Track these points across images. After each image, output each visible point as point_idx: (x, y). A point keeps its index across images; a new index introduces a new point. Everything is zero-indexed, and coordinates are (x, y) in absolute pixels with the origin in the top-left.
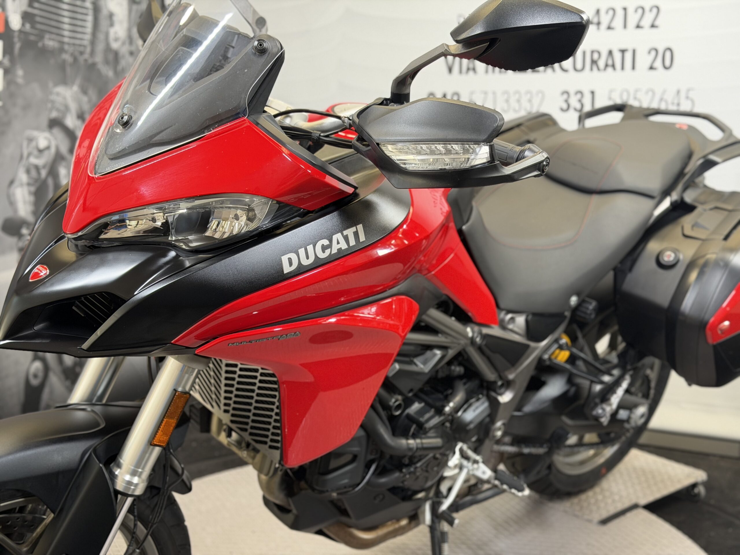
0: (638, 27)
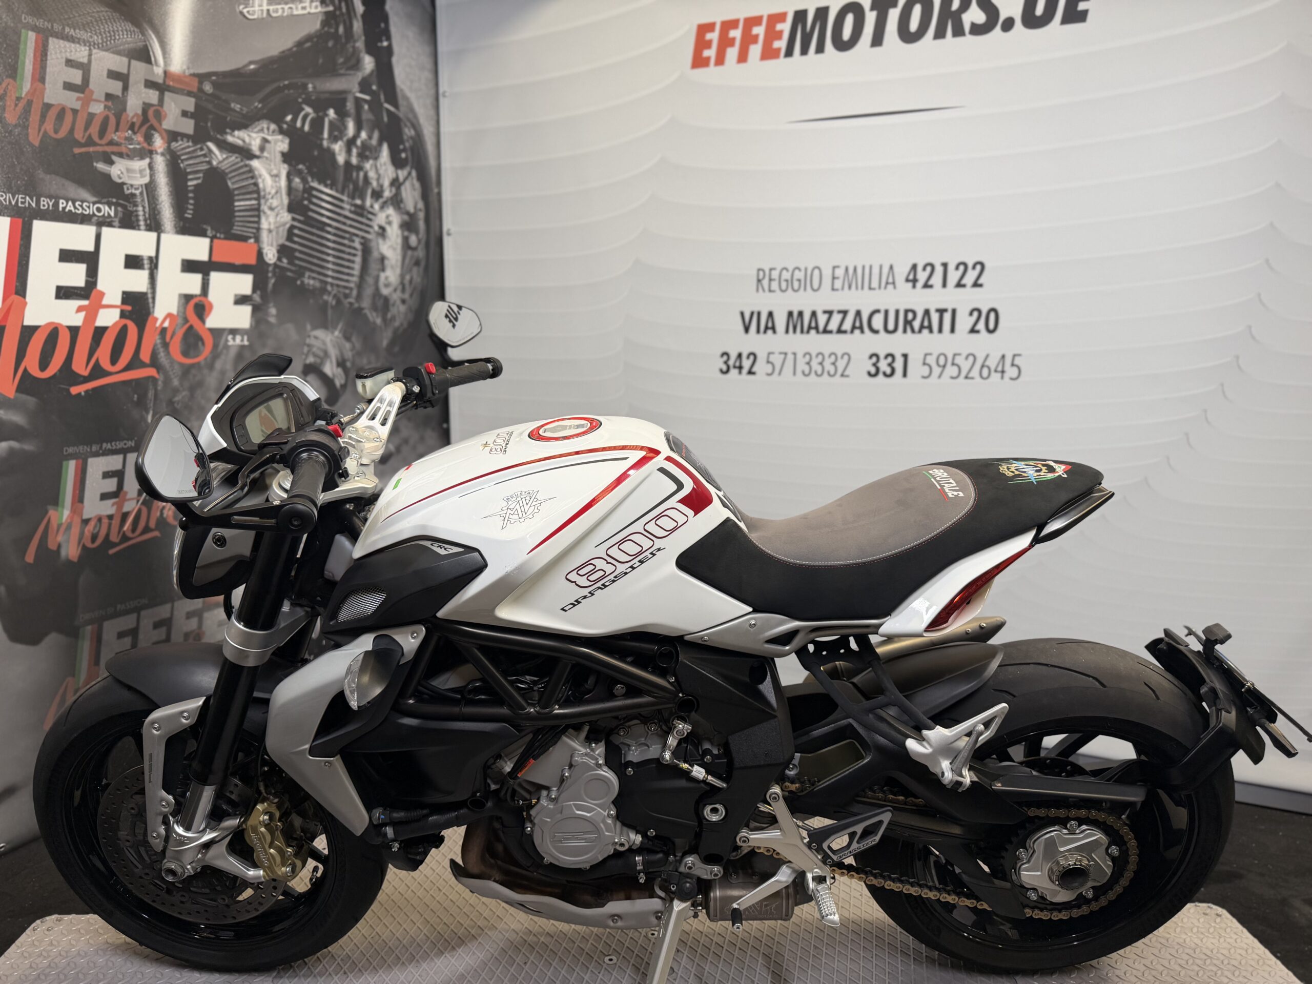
0: (959, 285)
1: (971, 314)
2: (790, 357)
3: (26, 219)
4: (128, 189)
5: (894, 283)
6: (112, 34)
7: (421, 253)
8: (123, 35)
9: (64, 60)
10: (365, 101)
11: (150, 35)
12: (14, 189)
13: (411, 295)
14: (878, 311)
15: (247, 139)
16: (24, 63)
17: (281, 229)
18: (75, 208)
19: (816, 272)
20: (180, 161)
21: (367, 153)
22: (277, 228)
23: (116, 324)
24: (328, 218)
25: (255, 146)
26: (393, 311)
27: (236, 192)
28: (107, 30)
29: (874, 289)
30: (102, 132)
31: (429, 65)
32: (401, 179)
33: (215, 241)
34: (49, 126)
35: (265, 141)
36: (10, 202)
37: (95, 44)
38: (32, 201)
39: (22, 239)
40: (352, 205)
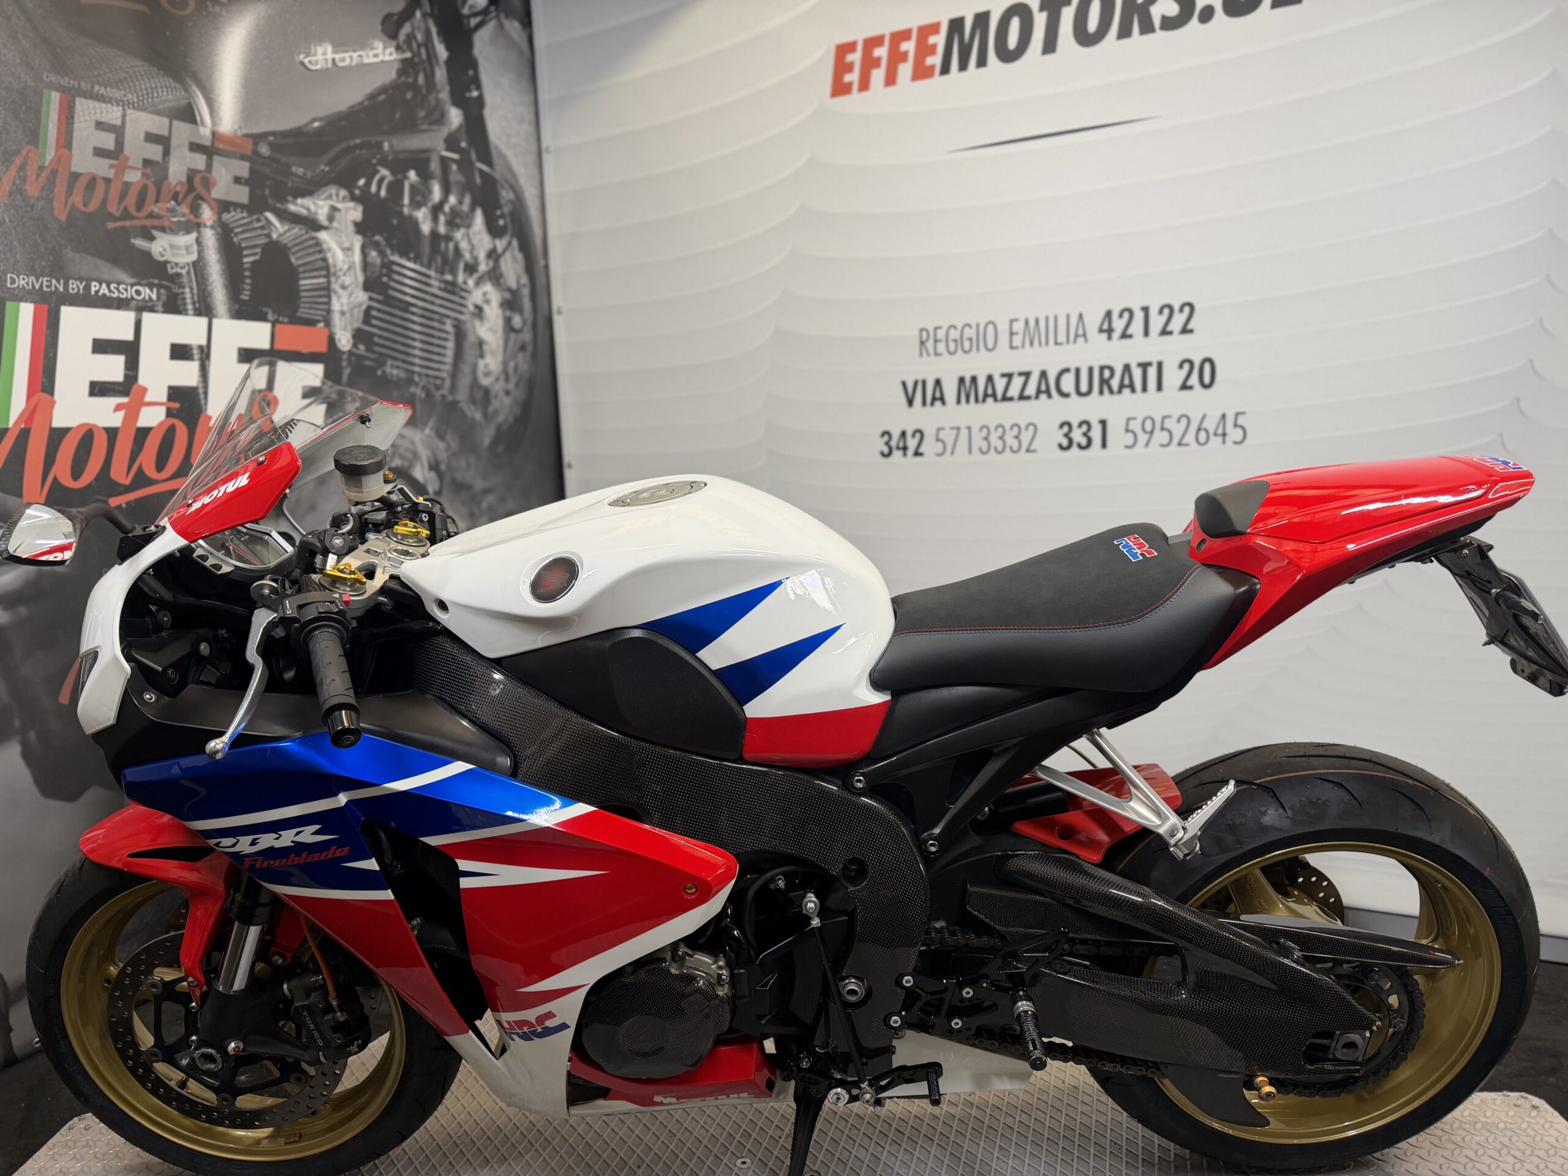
0: (1165, 332)
1: (1181, 366)
2: (964, 432)
3: (53, 305)
4: (172, 268)
5: (1084, 335)
6: (150, 91)
7: (527, 336)
8: (162, 92)
9: (93, 123)
10: (454, 160)
11: (195, 93)
12: (38, 271)
13: (517, 386)
14: (1067, 370)
15: (313, 208)
16: (47, 126)
17: (356, 310)
18: (110, 291)
19: (991, 328)
20: (233, 235)
21: (458, 221)
22: (352, 309)
23: (161, 424)
24: (413, 296)
25: (322, 215)
26: (495, 404)
27: (301, 269)
28: (143, 87)
29: (1061, 344)
30: (140, 203)
31: (529, 117)
32: (500, 249)
33: (278, 326)
34: (77, 198)
35: (334, 209)
36: (33, 286)
37: (129, 103)
38: (59, 284)
39: (48, 328)
40: (442, 281)
